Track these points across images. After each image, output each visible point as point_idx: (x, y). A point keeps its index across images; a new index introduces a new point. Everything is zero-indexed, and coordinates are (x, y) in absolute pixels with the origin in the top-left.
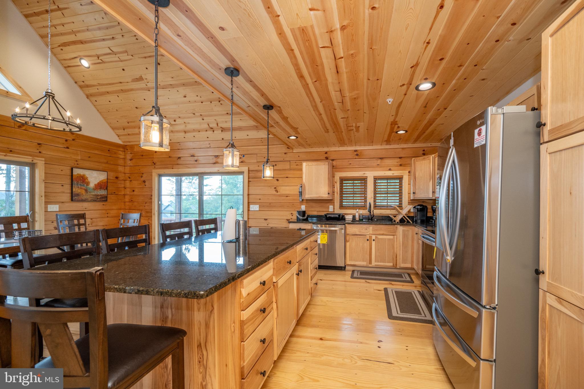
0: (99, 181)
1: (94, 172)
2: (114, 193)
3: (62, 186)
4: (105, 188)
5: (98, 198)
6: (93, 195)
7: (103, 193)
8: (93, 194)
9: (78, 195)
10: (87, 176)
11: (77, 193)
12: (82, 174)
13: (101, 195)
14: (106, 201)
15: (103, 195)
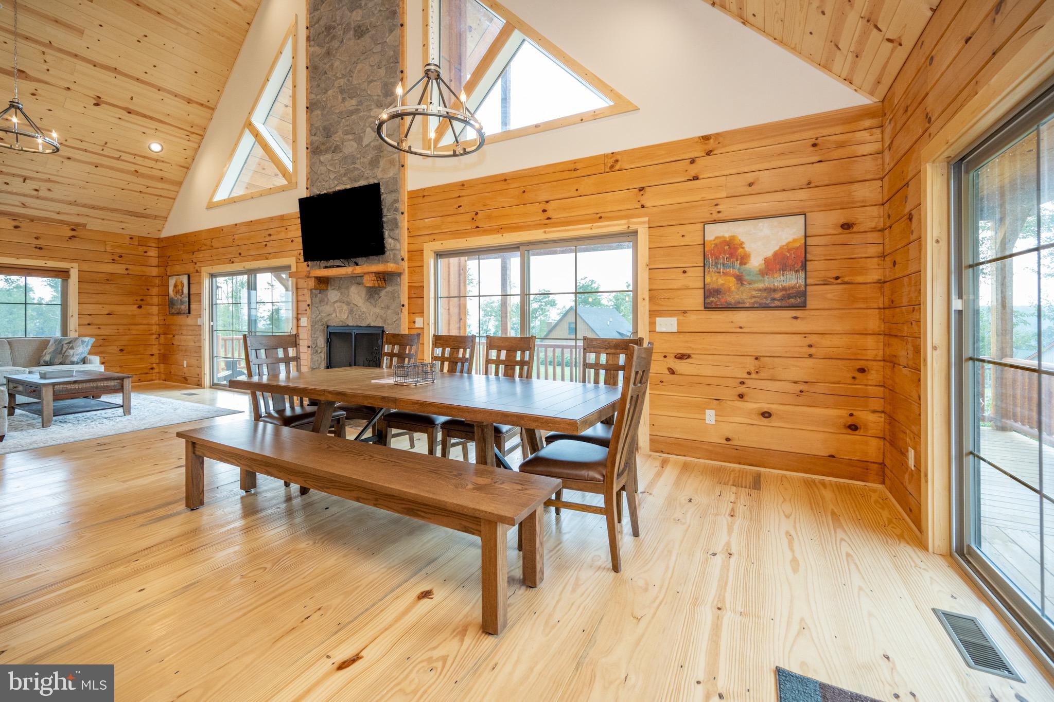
0: (777, 248)
1: (760, 224)
2: (837, 278)
3: (684, 272)
4: (798, 266)
5: (773, 299)
6: (760, 290)
7: (793, 282)
8: (761, 286)
9: (717, 292)
10: (742, 238)
11: (715, 286)
12: (727, 235)
13: (784, 289)
14: (803, 306)
15: (793, 288)
